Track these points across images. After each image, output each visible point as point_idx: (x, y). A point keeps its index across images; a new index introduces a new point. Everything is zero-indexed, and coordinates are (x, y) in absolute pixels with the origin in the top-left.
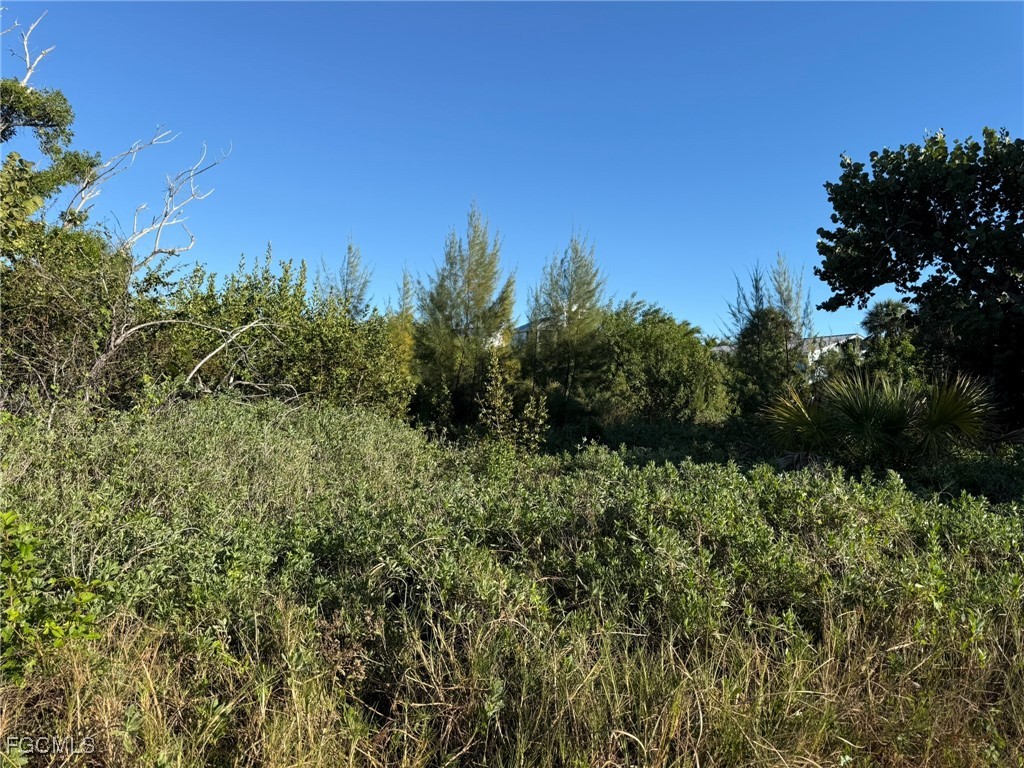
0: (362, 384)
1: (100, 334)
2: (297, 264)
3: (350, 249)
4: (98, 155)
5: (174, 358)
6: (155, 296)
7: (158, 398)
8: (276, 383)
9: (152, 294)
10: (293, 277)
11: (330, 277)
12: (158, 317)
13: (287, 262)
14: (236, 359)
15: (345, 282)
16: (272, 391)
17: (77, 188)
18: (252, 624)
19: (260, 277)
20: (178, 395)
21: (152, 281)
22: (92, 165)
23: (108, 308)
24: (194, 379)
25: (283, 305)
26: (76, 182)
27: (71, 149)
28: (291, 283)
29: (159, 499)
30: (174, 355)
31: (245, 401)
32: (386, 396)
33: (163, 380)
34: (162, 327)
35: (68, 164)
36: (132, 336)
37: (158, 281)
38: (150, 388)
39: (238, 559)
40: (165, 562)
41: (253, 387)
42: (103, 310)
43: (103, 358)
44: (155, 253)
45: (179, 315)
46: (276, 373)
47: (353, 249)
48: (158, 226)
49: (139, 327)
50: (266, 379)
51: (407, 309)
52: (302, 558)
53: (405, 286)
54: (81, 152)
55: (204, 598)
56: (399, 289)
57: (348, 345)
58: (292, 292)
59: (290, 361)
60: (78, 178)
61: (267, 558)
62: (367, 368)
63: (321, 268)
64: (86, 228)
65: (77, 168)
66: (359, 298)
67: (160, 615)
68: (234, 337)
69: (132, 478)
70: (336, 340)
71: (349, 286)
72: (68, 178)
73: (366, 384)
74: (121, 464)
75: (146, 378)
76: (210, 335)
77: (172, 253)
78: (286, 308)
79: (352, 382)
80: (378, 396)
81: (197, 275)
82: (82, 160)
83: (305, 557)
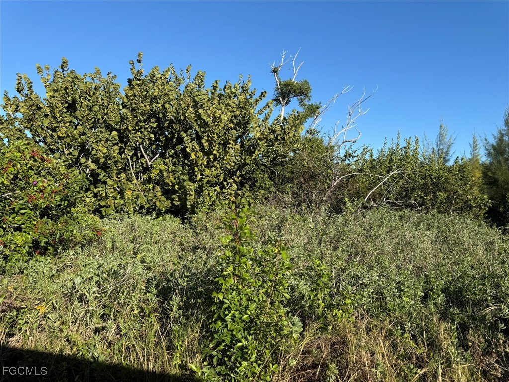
0: (455, 201)
1: (328, 181)
2: (413, 139)
3: (441, 127)
4: (320, 103)
5: (358, 190)
6: (349, 162)
7: (353, 209)
8: (406, 201)
9: (347, 162)
10: (412, 146)
11: (430, 143)
12: (350, 172)
13: (408, 139)
14: (386, 190)
15: (438, 145)
16: (405, 205)
17: (313, 119)
18: (421, 328)
19: (395, 148)
20: (362, 208)
21: (348, 155)
22: (318, 108)
23: (331, 169)
24: (369, 199)
25: (408, 161)
26: (312, 117)
27: (310, 103)
28: (410, 149)
29: (361, 257)
30: (358, 189)
31: (391, 210)
32: (471, 207)
33: (354, 201)
34: (352, 176)
35: (309, 109)
36: (340, 181)
37: (350, 155)
38: (349, 204)
39: (407, 292)
40: (372, 289)
41: (395, 204)
42: (329, 171)
43: (329, 191)
44: (344, 142)
45: (359, 170)
46: (406, 196)
47: (443, 127)
48: (345, 130)
49: (342, 177)
50: (401, 199)
51: (476, 156)
52: (440, 296)
53: (474, 143)
54: (313, 104)
55: (395, 310)
56: (470, 145)
57: (447, 179)
58: (411, 154)
59: (412, 189)
60: (312, 115)
61: (420, 294)
62: (458, 192)
63: (424, 139)
64: (320, 136)
65: (312, 111)
66: (447, 153)
67: (375, 315)
68: (386, 179)
69: (348, 246)
70: (439, 177)
71: (441, 147)
72: (309, 116)
73: (458, 201)
74: (343, 239)
75: (347, 200)
76: (373, 179)
77: (355, 142)
78: (409, 162)
79: (449, 200)
80: (466, 208)
81: (365, 151)
82: (314, 107)
83: (441, 296)
